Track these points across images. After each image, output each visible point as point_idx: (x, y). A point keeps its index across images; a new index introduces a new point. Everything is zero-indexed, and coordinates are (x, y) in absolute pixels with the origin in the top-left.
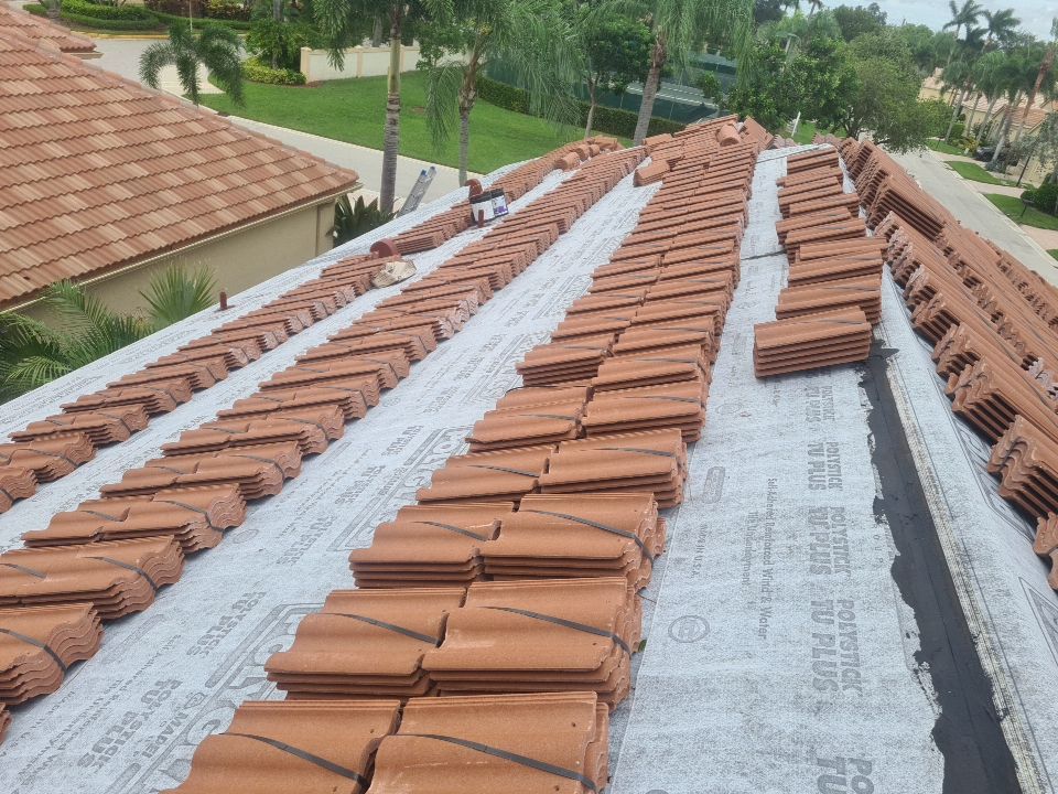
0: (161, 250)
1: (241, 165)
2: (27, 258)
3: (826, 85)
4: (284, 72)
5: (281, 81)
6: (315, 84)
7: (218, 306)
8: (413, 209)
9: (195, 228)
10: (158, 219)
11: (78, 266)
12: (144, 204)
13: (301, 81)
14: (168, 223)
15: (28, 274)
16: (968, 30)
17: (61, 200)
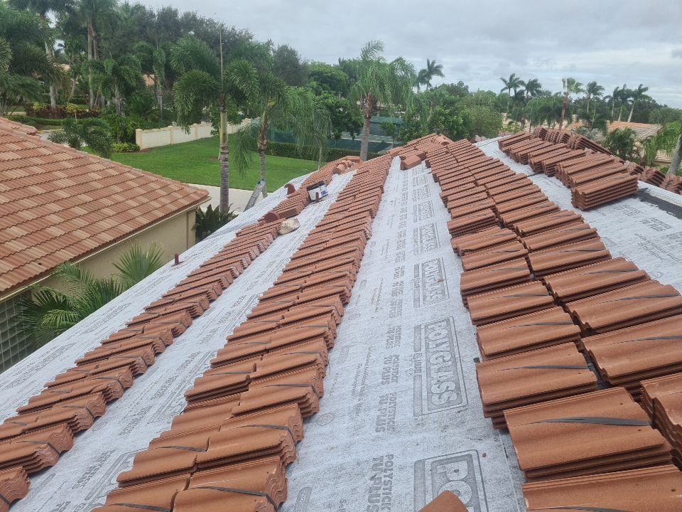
0: (111, 242)
1: (142, 191)
2: (37, 252)
3: (455, 122)
4: (126, 145)
5: (125, 150)
6: (147, 150)
7: (173, 262)
8: (253, 205)
9: (127, 228)
10: (106, 224)
11: (67, 255)
12: (94, 217)
13: (137, 149)
14: (111, 226)
15: (40, 262)
16: (515, 91)
17: (47, 218)
